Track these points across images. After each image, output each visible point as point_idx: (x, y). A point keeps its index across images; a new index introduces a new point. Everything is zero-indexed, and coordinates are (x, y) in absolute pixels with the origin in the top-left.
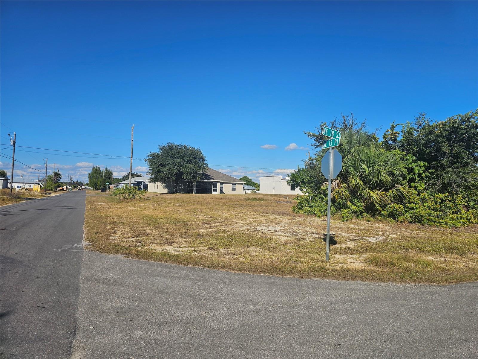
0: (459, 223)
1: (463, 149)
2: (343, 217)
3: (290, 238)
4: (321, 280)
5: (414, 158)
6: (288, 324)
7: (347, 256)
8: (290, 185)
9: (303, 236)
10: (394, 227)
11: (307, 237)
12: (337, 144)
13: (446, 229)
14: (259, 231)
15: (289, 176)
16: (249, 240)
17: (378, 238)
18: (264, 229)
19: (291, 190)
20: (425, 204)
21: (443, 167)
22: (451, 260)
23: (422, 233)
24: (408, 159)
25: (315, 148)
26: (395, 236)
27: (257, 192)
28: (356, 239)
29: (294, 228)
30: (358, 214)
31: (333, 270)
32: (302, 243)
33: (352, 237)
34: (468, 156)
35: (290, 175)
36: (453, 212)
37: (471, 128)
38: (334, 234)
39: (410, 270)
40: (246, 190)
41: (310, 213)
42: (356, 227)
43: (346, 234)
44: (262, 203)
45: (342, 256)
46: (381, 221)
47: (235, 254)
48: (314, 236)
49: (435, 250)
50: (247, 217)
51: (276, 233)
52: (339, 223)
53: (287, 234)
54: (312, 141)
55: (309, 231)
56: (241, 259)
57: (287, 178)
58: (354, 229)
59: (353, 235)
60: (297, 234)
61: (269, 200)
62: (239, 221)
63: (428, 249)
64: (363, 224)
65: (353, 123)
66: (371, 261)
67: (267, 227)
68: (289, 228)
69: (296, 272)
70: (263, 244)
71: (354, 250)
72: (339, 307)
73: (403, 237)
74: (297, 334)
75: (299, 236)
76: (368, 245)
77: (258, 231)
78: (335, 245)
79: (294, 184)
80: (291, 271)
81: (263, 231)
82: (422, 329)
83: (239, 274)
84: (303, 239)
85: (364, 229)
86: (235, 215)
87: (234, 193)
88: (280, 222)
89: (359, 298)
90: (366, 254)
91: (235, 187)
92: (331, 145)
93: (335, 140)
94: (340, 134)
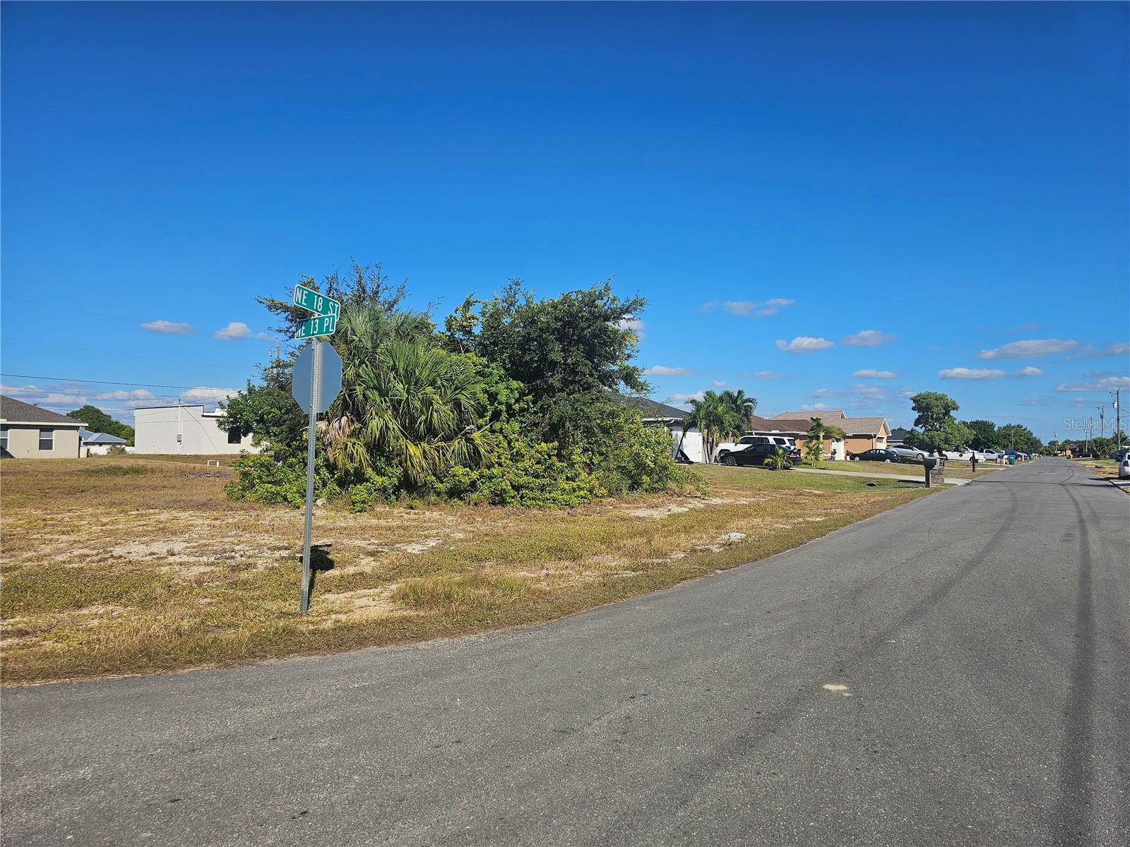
0: (575, 499)
1: (584, 357)
2: (354, 503)
3: (212, 568)
4: (282, 661)
5: (503, 372)
6: (170, 797)
7: (353, 593)
8: (224, 429)
9: (249, 557)
10: (461, 517)
11: (258, 559)
12: (331, 330)
13: (554, 513)
14: (121, 557)
15: (222, 407)
16: (83, 588)
17: (427, 543)
18: (137, 551)
19: (229, 443)
20: (519, 465)
21: (551, 390)
22: (557, 573)
23: (512, 524)
24: (491, 374)
25: (288, 338)
26: (461, 536)
27: (128, 449)
28: (378, 552)
29: (226, 540)
30: (386, 494)
31: (313, 633)
32: (244, 575)
33: (371, 548)
34: (590, 371)
35: (226, 403)
36: (568, 479)
37: (597, 318)
38: (330, 545)
39: (480, 605)
40: (89, 447)
41: (272, 500)
42: (383, 523)
43: (357, 542)
44: (141, 480)
45: (342, 596)
46: (436, 504)
47: (27, 633)
48: (277, 554)
49: (533, 556)
50: (85, 522)
51: (171, 559)
52: (345, 517)
53: (205, 559)
54: (281, 320)
55: (266, 545)
56: (48, 645)
57: (219, 412)
58: (377, 528)
59: (371, 543)
60: (233, 554)
61: (161, 471)
62: (57, 537)
63: (520, 554)
64: (398, 514)
65: (379, 286)
66: (404, 597)
67: (147, 546)
68: (211, 541)
69: (215, 654)
70: (127, 592)
71: (371, 576)
72: (315, 720)
73: (477, 535)
74: (193, 816)
75: (239, 558)
76: (403, 562)
77: (116, 558)
78: (330, 571)
79: (238, 427)
80: (201, 654)
81: (133, 557)
82: (489, 727)
83: (31, 690)
84: (248, 566)
85: (399, 527)
86: (44, 520)
87: (46, 454)
88: (188, 528)
89: (364, 689)
90: (398, 583)
91: (52, 436)
92: (315, 332)
93: (326, 319)
94: (338, 308)
